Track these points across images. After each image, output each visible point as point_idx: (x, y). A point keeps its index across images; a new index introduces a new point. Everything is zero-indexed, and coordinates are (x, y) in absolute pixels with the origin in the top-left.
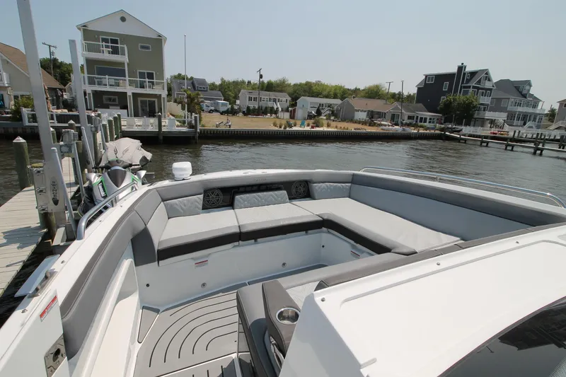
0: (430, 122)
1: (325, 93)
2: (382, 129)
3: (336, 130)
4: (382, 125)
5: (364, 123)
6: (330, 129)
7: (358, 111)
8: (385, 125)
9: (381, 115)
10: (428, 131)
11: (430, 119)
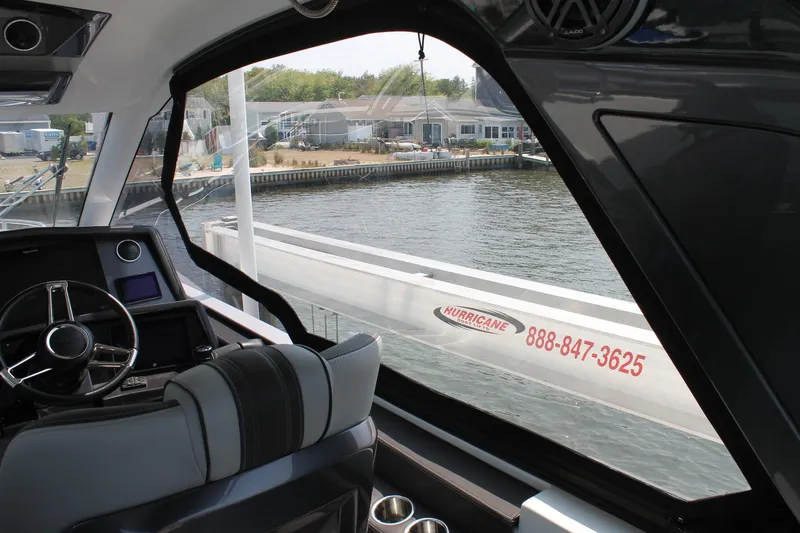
0: (504, 136)
1: (293, 90)
2: (397, 158)
3: (291, 168)
4: (401, 149)
5: (366, 148)
6: (280, 169)
7: (353, 123)
8: (408, 149)
9: (404, 130)
10: (491, 155)
11: (504, 129)
